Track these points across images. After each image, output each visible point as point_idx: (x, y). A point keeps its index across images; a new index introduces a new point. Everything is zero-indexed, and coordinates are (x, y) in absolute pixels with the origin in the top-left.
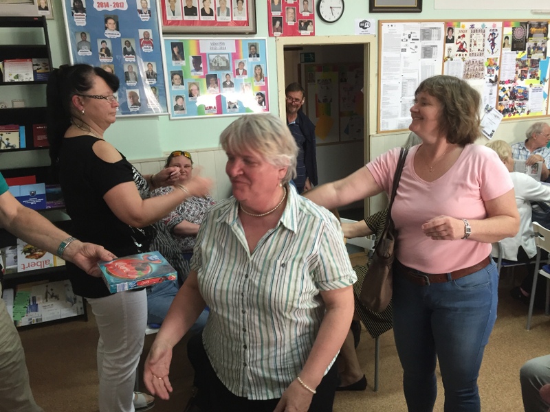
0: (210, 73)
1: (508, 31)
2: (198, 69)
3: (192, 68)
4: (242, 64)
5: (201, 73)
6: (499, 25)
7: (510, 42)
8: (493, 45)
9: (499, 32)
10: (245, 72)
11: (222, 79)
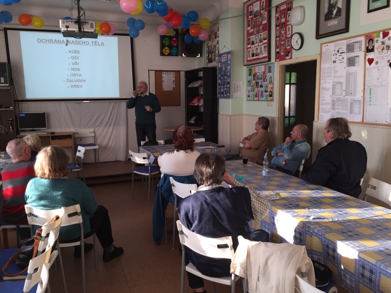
0: (257, 81)
2: (254, 79)
3: (253, 79)
4: (266, 76)
5: (255, 81)
10: (266, 81)
11: (260, 84)
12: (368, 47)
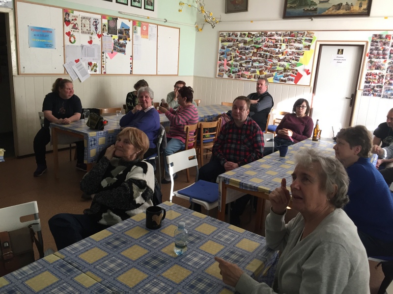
1: (105, 22)
6: (99, 17)
7: (107, 29)
8: (96, 28)
9: (100, 21)
12: (65, 18)
